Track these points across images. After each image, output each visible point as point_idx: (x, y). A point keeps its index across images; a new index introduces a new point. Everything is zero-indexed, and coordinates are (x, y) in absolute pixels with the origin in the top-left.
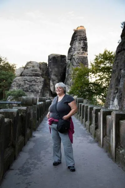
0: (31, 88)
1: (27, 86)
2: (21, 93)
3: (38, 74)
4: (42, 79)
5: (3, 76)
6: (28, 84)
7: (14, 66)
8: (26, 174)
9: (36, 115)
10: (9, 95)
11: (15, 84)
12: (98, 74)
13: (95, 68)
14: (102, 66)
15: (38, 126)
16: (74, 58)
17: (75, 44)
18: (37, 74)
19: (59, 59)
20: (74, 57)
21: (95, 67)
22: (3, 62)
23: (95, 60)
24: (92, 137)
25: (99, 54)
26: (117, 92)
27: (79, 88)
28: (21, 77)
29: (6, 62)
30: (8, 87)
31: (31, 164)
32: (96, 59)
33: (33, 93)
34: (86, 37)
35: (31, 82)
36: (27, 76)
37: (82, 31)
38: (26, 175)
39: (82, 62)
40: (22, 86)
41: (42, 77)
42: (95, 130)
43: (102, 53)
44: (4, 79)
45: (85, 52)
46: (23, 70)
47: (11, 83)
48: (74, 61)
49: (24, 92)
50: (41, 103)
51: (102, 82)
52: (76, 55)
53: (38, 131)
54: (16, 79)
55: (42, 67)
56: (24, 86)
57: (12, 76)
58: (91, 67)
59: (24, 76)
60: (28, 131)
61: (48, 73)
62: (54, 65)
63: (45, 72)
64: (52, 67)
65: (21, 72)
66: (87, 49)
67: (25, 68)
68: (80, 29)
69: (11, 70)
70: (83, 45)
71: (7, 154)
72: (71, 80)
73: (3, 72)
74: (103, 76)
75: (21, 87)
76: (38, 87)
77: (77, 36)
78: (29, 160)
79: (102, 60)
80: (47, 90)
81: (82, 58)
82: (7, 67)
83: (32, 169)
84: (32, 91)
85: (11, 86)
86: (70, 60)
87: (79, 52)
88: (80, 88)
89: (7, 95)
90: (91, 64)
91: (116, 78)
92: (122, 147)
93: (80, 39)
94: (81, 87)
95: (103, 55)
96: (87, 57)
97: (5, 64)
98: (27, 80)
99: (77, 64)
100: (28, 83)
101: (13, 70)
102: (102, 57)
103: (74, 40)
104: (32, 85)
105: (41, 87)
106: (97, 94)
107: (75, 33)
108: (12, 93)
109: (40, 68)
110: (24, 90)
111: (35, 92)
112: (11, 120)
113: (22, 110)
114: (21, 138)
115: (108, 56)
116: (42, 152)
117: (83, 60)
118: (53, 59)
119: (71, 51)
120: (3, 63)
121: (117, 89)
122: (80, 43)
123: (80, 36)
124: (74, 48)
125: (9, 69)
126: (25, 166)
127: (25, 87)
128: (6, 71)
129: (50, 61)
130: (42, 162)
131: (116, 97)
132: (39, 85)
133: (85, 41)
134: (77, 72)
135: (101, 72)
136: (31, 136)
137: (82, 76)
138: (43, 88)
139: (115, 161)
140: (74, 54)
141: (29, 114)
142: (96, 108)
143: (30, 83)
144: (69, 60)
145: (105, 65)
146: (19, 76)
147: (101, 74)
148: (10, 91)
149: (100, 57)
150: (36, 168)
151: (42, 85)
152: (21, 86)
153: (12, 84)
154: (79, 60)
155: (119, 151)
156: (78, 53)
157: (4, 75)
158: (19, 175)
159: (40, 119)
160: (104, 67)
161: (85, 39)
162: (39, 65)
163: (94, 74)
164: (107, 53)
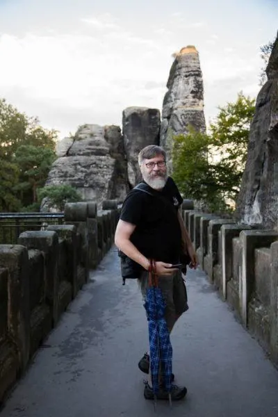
0: (89, 179)
1: (80, 175)
2: (68, 192)
3: (103, 150)
4: (112, 161)
5: (31, 157)
6: (82, 172)
7: (54, 135)
8: (74, 354)
9: (96, 237)
10: (45, 195)
11: (57, 173)
12: (226, 146)
13: (219, 134)
14: (234, 129)
15: (102, 259)
16: (175, 115)
17: (177, 85)
18: (100, 149)
19: (146, 117)
20: (175, 112)
21: (220, 132)
22: (30, 126)
23: (218, 118)
24: (207, 279)
25: (227, 104)
26: (258, 189)
27: (186, 178)
28: (68, 158)
29: (37, 127)
30: (42, 178)
31: (83, 336)
32: (222, 116)
33: (94, 189)
34: (199, 68)
35: (88, 166)
36: (79, 155)
37: (191, 56)
38: (73, 357)
39: (193, 123)
40: (71, 176)
41: (112, 156)
42: (213, 266)
43: (234, 102)
44: (33, 163)
45: (197, 100)
46: (72, 143)
47: (48, 170)
48: (175, 121)
49: (74, 189)
50: (106, 212)
51: (234, 163)
52: (180, 107)
53: (100, 269)
54: (57, 161)
55: (110, 135)
56: (74, 176)
57: (50, 156)
58: (212, 132)
59: (73, 155)
60: (79, 271)
61: (124, 148)
62: (134, 131)
63: (116, 146)
64: (130, 134)
65: (68, 148)
66: (202, 94)
67: (75, 139)
68: (186, 52)
69: (46, 143)
70: (194, 87)
71: (38, 318)
72: (171, 161)
73: (32, 147)
74: (236, 151)
75: (68, 178)
76: (103, 176)
77: (180, 68)
78: (80, 329)
79: (234, 116)
80: (121, 183)
81: (191, 114)
82: (39, 137)
83: (85, 345)
84: (91, 186)
85: (48, 176)
86: (168, 118)
87: (185, 101)
88: (189, 177)
89: (40, 196)
90: (212, 126)
91: (255, 159)
92: (258, 300)
93: (187, 74)
94: (191, 174)
95: (236, 107)
96: (202, 112)
97: (35, 131)
98: (79, 164)
99: (182, 126)
100: (83, 169)
101: (52, 144)
102: (234, 111)
103: (176, 77)
104: (91, 173)
105: (108, 177)
106: (225, 189)
107: (176, 62)
108: (50, 193)
109: (106, 138)
110: (73, 185)
111: (98, 189)
112: (43, 252)
113: (66, 230)
114: (65, 286)
115: (246, 108)
116: (107, 312)
117: (194, 118)
118: (132, 118)
119: (169, 99)
120: (31, 129)
121: (258, 181)
122: (187, 83)
123: (187, 67)
124: (175, 94)
125: (44, 142)
126: (72, 340)
127: (76, 178)
128: (37, 146)
129: (126, 123)
130: (105, 331)
131: (256, 198)
132: (104, 173)
133: (198, 78)
134: (183, 143)
135: (232, 143)
136: (86, 280)
137: (191, 151)
138: (113, 179)
139: (247, 327)
140: (176, 106)
141: (81, 237)
142: (214, 223)
143: (86, 169)
144: (166, 120)
145: (240, 126)
146: (64, 156)
147: (232, 146)
148: (45, 187)
149: (229, 111)
150: (93, 344)
151: (110, 173)
152: (68, 175)
153: (50, 172)
154: (185, 118)
155: (253, 309)
156: (184, 104)
157: (32, 153)
158: (60, 356)
159: (104, 244)
160: (239, 132)
161: (198, 74)
162: (103, 132)
163: (217, 147)
164: (244, 101)
